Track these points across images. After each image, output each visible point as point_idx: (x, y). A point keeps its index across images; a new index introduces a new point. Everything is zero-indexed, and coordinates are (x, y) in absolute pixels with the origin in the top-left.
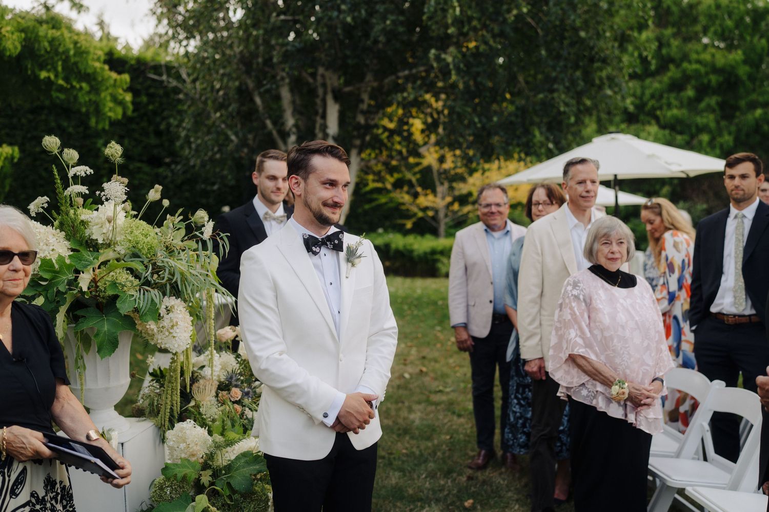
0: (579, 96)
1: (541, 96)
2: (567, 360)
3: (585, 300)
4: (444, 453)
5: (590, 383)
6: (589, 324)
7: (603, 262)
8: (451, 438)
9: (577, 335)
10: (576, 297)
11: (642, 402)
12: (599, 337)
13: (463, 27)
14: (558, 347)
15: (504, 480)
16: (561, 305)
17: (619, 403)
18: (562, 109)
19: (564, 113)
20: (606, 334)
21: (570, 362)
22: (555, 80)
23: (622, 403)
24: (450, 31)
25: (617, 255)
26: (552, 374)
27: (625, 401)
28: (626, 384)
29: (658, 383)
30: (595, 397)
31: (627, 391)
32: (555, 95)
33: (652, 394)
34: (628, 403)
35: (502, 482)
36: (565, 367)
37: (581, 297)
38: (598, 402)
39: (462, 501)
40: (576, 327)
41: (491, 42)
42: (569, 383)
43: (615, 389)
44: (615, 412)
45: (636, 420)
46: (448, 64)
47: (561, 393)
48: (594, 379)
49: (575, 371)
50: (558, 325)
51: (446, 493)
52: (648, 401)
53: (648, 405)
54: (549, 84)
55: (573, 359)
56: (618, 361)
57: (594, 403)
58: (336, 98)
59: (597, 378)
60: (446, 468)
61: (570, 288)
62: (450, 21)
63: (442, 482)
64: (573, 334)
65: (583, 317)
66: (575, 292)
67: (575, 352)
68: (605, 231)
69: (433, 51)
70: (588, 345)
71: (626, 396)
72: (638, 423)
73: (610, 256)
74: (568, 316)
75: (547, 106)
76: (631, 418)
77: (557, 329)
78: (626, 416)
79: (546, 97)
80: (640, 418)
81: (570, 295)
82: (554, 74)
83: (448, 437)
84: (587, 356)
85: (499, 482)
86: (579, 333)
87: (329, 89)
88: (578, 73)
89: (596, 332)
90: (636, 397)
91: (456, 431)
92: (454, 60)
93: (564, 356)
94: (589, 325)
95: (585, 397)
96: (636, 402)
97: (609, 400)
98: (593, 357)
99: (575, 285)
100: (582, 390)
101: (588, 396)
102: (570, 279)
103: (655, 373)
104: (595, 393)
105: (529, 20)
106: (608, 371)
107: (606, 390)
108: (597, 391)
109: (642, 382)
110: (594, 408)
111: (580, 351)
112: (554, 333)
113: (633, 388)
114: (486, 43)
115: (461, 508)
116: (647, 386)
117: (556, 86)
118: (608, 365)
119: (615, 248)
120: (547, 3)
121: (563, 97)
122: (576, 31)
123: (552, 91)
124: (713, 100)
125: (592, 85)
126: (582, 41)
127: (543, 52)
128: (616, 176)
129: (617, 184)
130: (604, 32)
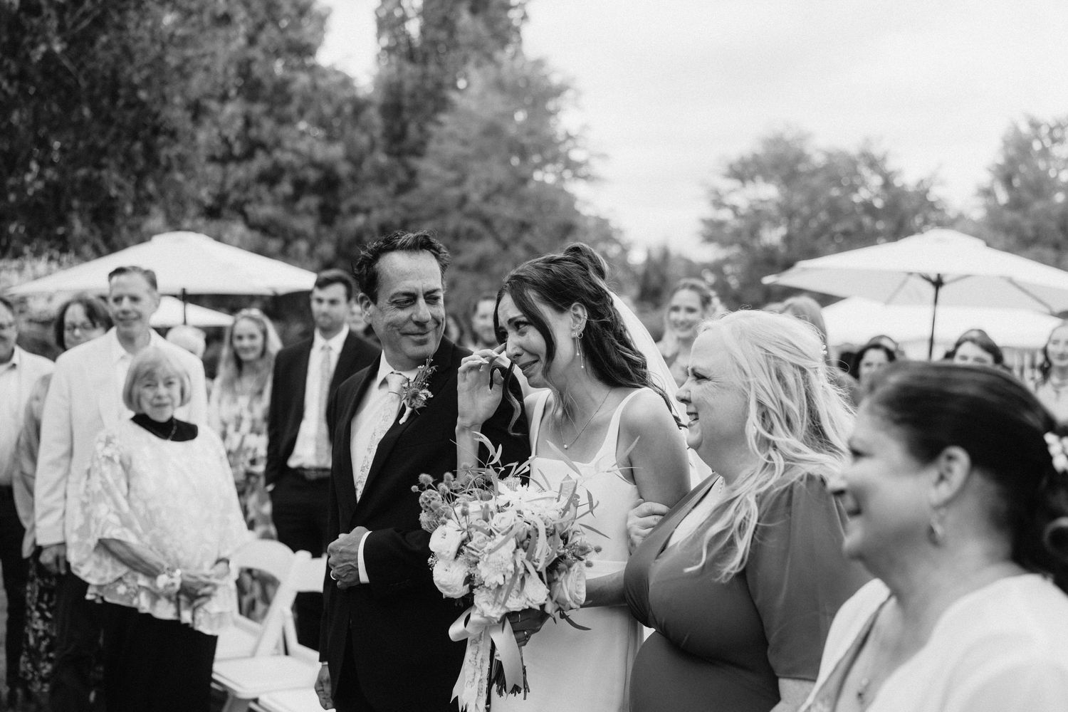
0: (138, 177)
1: (82, 172)
2: (97, 548)
3: (121, 463)
5: (129, 576)
6: (128, 493)
7: (147, 409)
9: (109, 511)
10: (110, 459)
11: (200, 593)
12: (142, 512)
14: (84, 531)
16: (89, 472)
17: (169, 598)
18: (114, 192)
19: (117, 198)
20: (152, 506)
21: (101, 550)
23: (174, 598)
25: (166, 400)
26: (77, 569)
27: (179, 593)
28: (178, 572)
29: (222, 565)
30: (137, 595)
31: (178, 582)
32: (104, 173)
33: (213, 580)
34: (183, 598)
36: (95, 557)
37: (117, 458)
38: (139, 602)
40: (109, 499)
42: (102, 579)
43: (162, 581)
44: (165, 611)
45: (193, 618)
47: (91, 594)
48: (135, 570)
49: (108, 562)
50: (85, 499)
52: (207, 590)
53: (208, 596)
54: (94, 156)
55: (104, 546)
56: (166, 541)
57: (135, 603)
59: (139, 568)
61: (100, 446)
64: (103, 510)
65: (117, 484)
66: (108, 452)
67: (106, 536)
68: (148, 368)
70: (127, 524)
71: (177, 587)
72: (196, 622)
73: (156, 401)
74: (96, 486)
75: (92, 187)
76: (186, 617)
77: (84, 505)
78: (178, 613)
79: (90, 175)
80: (200, 615)
81: (100, 456)
82: (102, 144)
84: (123, 538)
86: (113, 508)
88: (138, 147)
89: (138, 504)
90: (191, 588)
93: (92, 542)
94: (127, 497)
95: (122, 597)
96: (191, 594)
97: (155, 596)
98: (131, 539)
99: (108, 442)
100: (118, 586)
101: (126, 594)
102: (102, 435)
103: (219, 552)
104: (137, 587)
105: (66, 63)
106: (152, 557)
107: (151, 583)
108: (139, 586)
109: (200, 567)
110: (134, 610)
111: (113, 532)
112: (78, 511)
113: (189, 576)
116: (206, 570)
118: (154, 548)
119: (162, 390)
120: (92, 43)
121: (115, 176)
122: (134, 88)
123: (99, 167)
124: (311, 201)
125: (157, 163)
126: (142, 104)
127: (87, 112)
128: (184, 290)
129: (187, 298)
130: (173, 96)
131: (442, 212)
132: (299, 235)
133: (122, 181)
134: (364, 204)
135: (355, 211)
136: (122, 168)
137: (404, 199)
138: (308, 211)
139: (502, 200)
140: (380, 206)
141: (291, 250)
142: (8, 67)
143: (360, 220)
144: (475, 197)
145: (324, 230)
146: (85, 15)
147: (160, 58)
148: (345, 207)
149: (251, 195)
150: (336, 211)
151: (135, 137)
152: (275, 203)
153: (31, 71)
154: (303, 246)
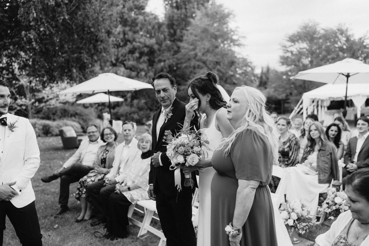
0: (92, 56)
1: (76, 55)
4: (43, 210)
8: (45, 204)
13: (38, 22)
15: (70, 215)
18: (85, 61)
19: (86, 63)
22: (82, 48)
24: (31, 24)
32: (82, 55)
35: (69, 216)
39: (53, 226)
41: (52, 30)
46: (31, 39)
51: (45, 224)
54: (79, 50)
60: (44, 215)
62: (31, 19)
63: (43, 221)
69: (23, 32)
75: (79, 60)
79: (78, 56)
82: (81, 46)
83: (44, 204)
85: (68, 217)
88: (91, 46)
91: (47, 201)
92: (34, 37)
105: (69, 21)
114: (49, 30)
115: (53, 229)
117: (82, 51)
120: (76, 14)
121: (85, 56)
122: (90, 28)
124: (145, 58)
125: (98, 51)
126: (92, 32)
127: (76, 36)
128: (109, 90)
129: (109, 93)
130: (101, 29)
131: (189, 59)
132: (142, 70)
133: (87, 57)
134: (163, 59)
135: (160, 61)
136: (87, 53)
137: (176, 56)
138: (144, 62)
139: (209, 55)
140: (169, 59)
141: (139, 75)
142: (52, 24)
143: (162, 64)
144: (199, 54)
145: (150, 68)
146: (73, 6)
147: (97, 18)
148: (156, 60)
149: (126, 58)
150: (154, 62)
151: (91, 43)
152: (134, 60)
153: (59, 25)
154: (143, 73)
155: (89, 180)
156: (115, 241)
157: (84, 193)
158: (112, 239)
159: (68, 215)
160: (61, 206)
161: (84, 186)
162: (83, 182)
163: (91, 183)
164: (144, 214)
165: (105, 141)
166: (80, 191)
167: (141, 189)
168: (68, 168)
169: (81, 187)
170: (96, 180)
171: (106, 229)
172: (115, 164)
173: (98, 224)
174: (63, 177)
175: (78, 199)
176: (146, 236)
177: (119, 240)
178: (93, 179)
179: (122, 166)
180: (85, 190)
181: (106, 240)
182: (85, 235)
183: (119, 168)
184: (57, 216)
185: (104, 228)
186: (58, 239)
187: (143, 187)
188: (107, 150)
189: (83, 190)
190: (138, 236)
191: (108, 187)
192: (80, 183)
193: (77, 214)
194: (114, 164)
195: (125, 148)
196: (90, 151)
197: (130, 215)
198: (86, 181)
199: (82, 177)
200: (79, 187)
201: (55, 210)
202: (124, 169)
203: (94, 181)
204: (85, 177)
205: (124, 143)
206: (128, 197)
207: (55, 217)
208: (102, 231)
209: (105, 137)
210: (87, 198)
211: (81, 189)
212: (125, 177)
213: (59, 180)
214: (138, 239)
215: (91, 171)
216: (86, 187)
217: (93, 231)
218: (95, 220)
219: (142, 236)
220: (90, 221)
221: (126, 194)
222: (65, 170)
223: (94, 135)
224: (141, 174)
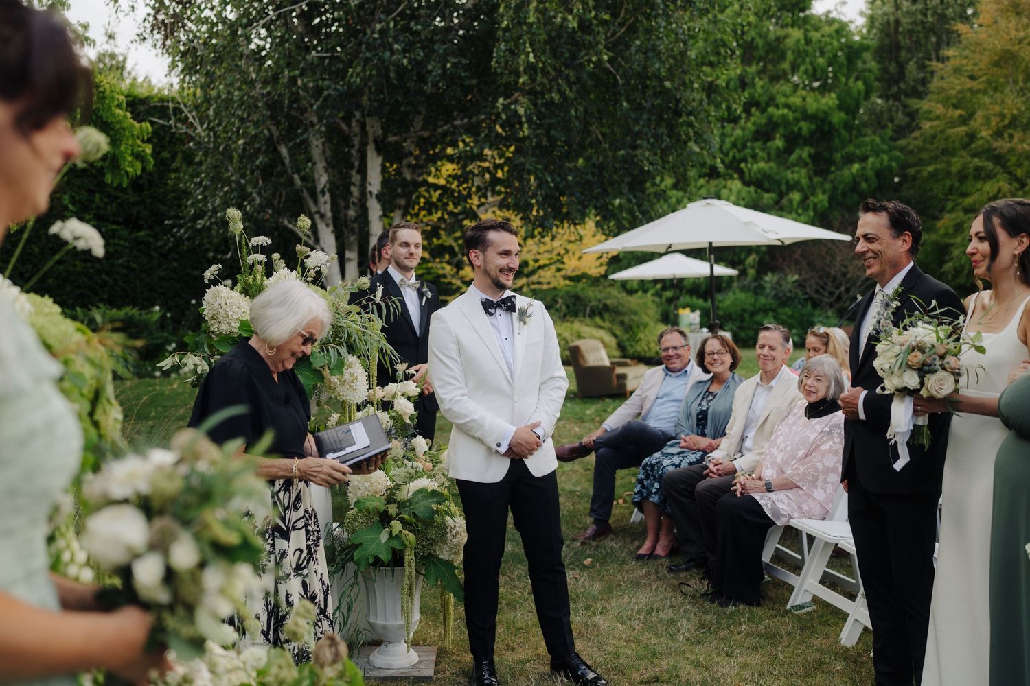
0: (663, 153)
1: (622, 152)
18: (647, 168)
19: (648, 172)
22: (638, 135)
24: (521, 80)
32: (639, 152)
41: (567, 91)
46: (520, 117)
54: (632, 139)
58: (379, 150)
62: (522, 69)
69: (501, 100)
75: (629, 164)
79: (628, 153)
87: (371, 139)
92: (525, 111)
105: (608, 65)
115: (581, 567)
117: (639, 142)
120: (628, 47)
121: (647, 154)
122: (661, 80)
123: (635, 147)
124: (805, 152)
125: (678, 140)
126: (667, 91)
127: (625, 104)
128: (711, 244)
129: (712, 250)
130: (692, 82)
132: (792, 187)
133: (652, 158)
135: (849, 160)
136: (652, 146)
137: (902, 143)
138: (801, 163)
141: (785, 201)
142: (568, 75)
143: (856, 167)
145: (816, 180)
146: (621, 25)
147: (683, 54)
148: (838, 156)
149: (748, 152)
150: (830, 162)
151: (662, 120)
152: (769, 159)
153: (585, 76)
154: (796, 196)
155: (666, 462)
156: (731, 609)
157: (656, 493)
158: (723, 605)
159: (611, 543)
160: (596, 521)
161: (654, 476)
162: (652, 466)
163: (671, 469)
164: (803, 561)
165: (706, 371)
166: (643, 486)
167: (801, 492)
168: (613, 431)
169: (647, 477)
170: (684, 465)
171: (706, 582)
172: (734, 428)
173: (687, 570)
174: (601, 450)
175: (639, 506)
176: (809, 609)
177: (741, 607)
178: (676, 460)
179: (751, 434)
180: (657, 485)
181: (707, 605)
182: (657, 588)
183: (743, 439)
184: (587, 541)
185: (703, 578)
186: (597, 586)
187: (805, 488)
188: (711, 393)
189: (653, 485)
190: (788, 607)
191: (714, 480)
192: (644, 468)
193: (632, 542)
194: (731, 429)
195: (760, 390)
196: (666, 395)
197: (766, 557)
198: (659, 463)
199: (650, 454)
200: (641, 476)
201: (580, 529)
202: (755, 442)
203: (679, 465)
204: (657, 455)
205: (757, 378)
206: (766, 505)
207: (583, 544)
208: (699, 585)
209: (708, 359)
210: (661, 507)
211: (645, 483)
212: (758, 462)
213: (592, 458)
214: (787, 612)
215: (669, 443)
216: (659, 479)
217: (676, 583)
218: (678, 560)
219: (800, 607)
220: (667, 562)
221: (762, 498)
222: (606, 436)
223: (679, 356)
224: (801, 453)
